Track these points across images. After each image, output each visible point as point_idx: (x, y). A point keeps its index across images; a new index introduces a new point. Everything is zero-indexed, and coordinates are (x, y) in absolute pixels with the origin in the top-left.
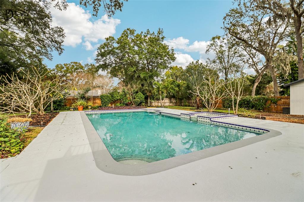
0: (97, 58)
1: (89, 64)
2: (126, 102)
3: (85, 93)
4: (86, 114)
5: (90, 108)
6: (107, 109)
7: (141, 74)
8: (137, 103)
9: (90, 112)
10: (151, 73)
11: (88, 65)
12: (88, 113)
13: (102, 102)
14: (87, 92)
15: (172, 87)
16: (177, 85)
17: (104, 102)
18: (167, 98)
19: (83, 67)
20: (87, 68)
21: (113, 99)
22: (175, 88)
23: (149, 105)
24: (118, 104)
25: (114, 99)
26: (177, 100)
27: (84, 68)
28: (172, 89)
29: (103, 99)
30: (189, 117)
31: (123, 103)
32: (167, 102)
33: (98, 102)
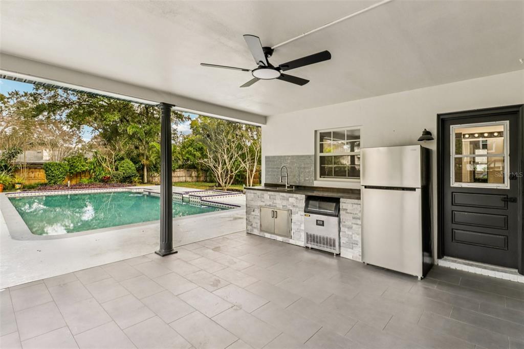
0: (35, 91)
1: (22, 93)
2: (101, 177)
3: (10, 157)
4: (9, 198)
5: (18, 187)
6: (56, 189)
7: (128, 128)
8: (117, 178)
9: (18, 194)
10: (148, 127)
11: (17, 94)
12: (13, 195)
13: (48, 175)
14: (14, 157)
15: (191, 151)
16: (199, 148)
17: (53, 176)
18: (182, 170)
19: (5, 98)
20: (16, 101)
21: (74, 169)
22: (195, 153)
23: (146, 181)
24: (85, 180)
25: (76, 171)
26: (200, 172)
27: (6, 100)
28: (190, 154)
29: (51, 170)
30: (181, 198)
31: (95, 178)
32: (181, 175)
33: (40, 176)
